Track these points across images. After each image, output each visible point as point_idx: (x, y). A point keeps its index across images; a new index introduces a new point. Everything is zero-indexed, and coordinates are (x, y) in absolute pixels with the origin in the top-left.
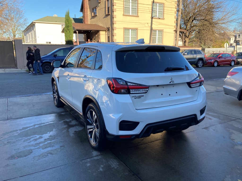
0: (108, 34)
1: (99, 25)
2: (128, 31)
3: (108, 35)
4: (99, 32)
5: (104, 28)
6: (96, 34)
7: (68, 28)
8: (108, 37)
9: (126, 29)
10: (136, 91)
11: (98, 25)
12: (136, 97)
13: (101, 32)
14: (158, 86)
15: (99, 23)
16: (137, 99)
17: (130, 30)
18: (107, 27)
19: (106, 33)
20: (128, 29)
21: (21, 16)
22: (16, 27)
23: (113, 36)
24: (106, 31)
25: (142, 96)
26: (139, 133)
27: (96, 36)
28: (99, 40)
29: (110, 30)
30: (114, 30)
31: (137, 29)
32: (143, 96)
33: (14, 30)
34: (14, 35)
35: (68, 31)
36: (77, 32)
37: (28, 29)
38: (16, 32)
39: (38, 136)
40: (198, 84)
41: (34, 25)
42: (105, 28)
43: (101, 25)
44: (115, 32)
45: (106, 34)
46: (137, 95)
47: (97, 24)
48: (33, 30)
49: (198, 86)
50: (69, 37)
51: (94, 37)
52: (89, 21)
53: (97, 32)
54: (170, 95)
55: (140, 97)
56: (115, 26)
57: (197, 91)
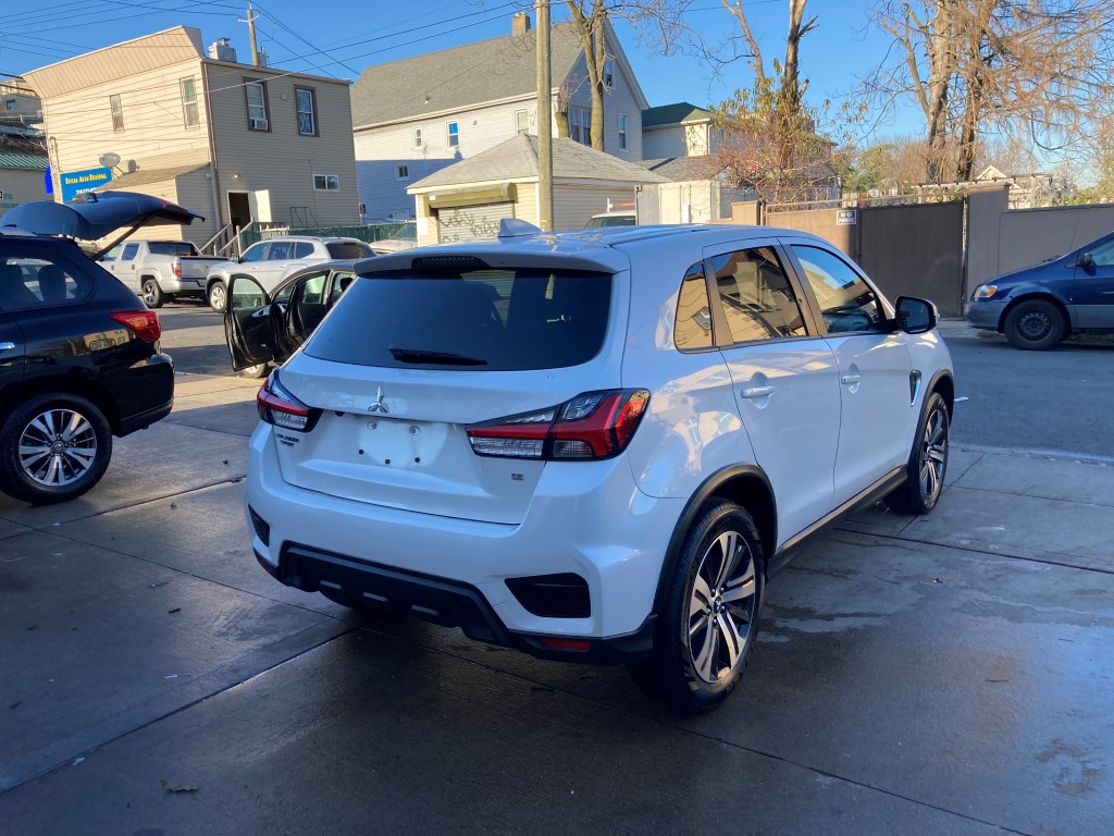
10: (285, 418)
12: (283, 439)
14: (340, 414)
16: (287, 445)
25: (294, 439)
26: (276, 564)
32: (297, 441)
40: (538, 448)
46: (286, 433)
54: (388, 462)
55: (290, 443)
57: (519, 477)
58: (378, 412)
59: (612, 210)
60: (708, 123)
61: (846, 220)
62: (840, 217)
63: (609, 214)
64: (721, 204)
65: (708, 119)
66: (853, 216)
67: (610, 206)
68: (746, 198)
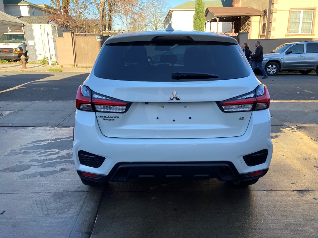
0: (264, 20)
1: (253, 7)
2: (298, 13)
3: (264, 22)
4: (250, 18)
5: (258, 11)
6: (246, 21)
7: (198, 15)
8: (264, 25)
9: (294, 11)
10: (107, 108)
11: (251, 8)
12: (105, 118)
13: (253, 17)
14: (147, 103)
15: (253, 4)
16: (107, 120)
17: (302, 11)
18: (264, 9)
19: (260, 18)
20: (298, 10)
21: (165, 4)
22: (159, 18)
23: (271, 22)
24: (260, 16)
25: (115, 117)
26: (107, 174)
27: (246, 24)
28: (249, 29)
29: (267, 14)
30: (273, 14)
31: (314, 10)
32: (118, 117)
33: (156, 22)
34: (155, 28)
35: (198, 19)
36: (218, 19)
37: (167, 20)
38: (158, 25)
39: (57, 151)
40: (250, 107)
41: (171, 14)
42: (261, 11)
43: (255, 7)
44: (274, 15)
45: (260, 21)
46: (107, 115)
47: (250, 6)
48: (171, 20)
49: (247, 111)
50: (198, 27)
51: (243, 26)
52: (240, 2)
53: (248, 18)
54: (174, 120)
55: (112, 119)
56: (275, 6)
57: (242, 119)
58: (175, 100)
59: (10, 32)
60: (28, 6)
61: (99, 39)
62: (97, 38)
63: (9, 33)
64: (58, 32)
65: (28, 4)
66: (101, 38)
67: (10, 30)
68: (67, 31)
